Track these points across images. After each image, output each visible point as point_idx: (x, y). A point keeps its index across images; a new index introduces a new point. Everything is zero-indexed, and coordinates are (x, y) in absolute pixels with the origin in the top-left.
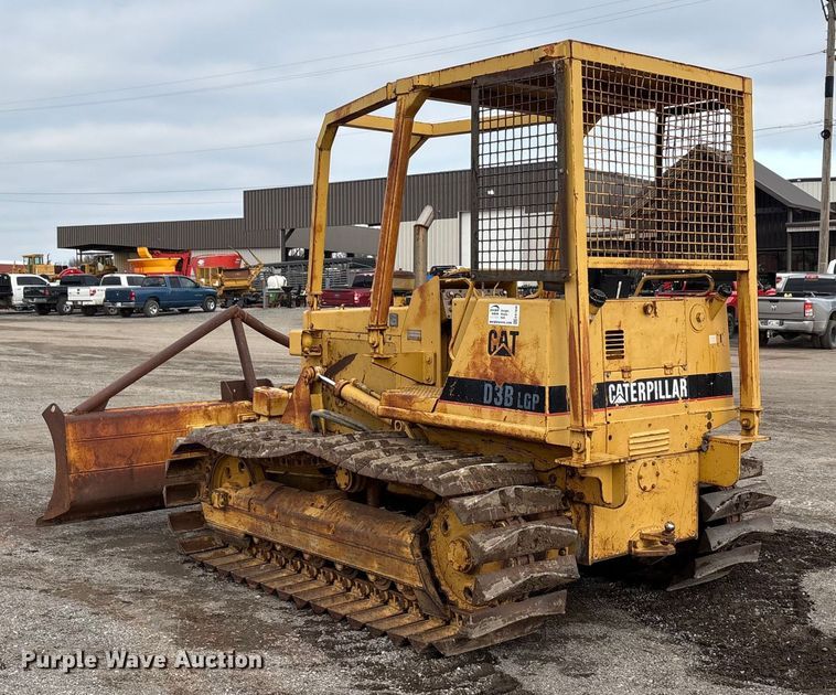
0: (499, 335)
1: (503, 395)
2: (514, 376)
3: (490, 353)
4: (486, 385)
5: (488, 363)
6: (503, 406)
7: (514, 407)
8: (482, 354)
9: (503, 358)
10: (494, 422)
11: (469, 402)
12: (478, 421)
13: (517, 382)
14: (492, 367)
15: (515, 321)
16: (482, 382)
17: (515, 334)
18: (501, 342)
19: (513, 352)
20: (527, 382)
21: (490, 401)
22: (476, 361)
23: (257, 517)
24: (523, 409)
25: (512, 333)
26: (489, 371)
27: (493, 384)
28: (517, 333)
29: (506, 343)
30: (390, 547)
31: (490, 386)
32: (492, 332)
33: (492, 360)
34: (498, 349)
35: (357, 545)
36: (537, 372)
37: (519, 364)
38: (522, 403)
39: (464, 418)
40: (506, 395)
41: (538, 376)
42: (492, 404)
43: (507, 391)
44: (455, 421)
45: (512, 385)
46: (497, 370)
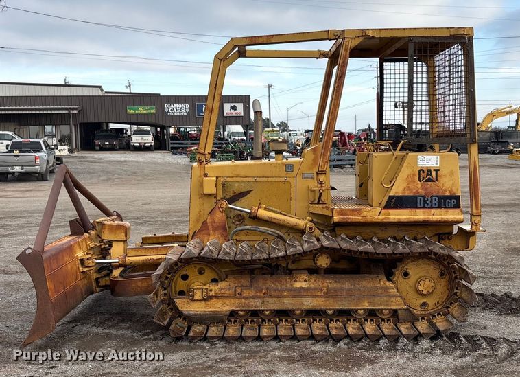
0: (426, 171)
1: (431, 202)
2: (438, 192)
3: (420, 181)
4: (419, 198)
5: (419, 186)
6: (431, 207)
7: (440, 207)
8: (414, 182)
9: (429, 183)
10: (427, 216)
11: (406, 207)
12: (416, 217)
13: (441, 194)
14: (422, 188)
15: (437, 164)
16: (416, 197)
17: (437, 171)
18: (427, 175)
19: (437, 180)
20: (447, 194)
21: (422, 205)
22: (410, 186)
23: (245, 298)
24: (446, 208)
25: (434, 170)
26: (420, 190)
27: (424, 197)
28: (439, 170)
29: (431, 175)
30: (380, 292)
31: (422, 198)
32: (420, 170)
33: (422, 185)
34: (425, 179)
35: (350, 296)
36: (453, 188)
37: (441, 185)
38: (445, 205)
39: (404, 217)
40: (434, 202)
41: (454, 190)
42: (424, 207)
43: (433, 200)
44: (399, 219)
45: (437, 196)
46: (426, 189)
